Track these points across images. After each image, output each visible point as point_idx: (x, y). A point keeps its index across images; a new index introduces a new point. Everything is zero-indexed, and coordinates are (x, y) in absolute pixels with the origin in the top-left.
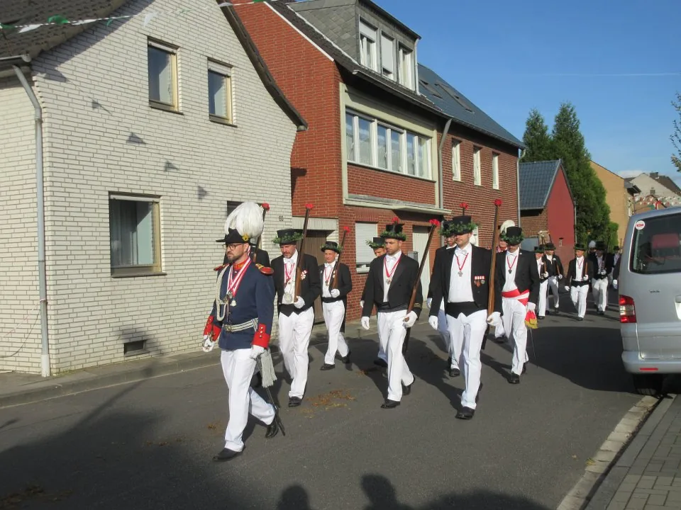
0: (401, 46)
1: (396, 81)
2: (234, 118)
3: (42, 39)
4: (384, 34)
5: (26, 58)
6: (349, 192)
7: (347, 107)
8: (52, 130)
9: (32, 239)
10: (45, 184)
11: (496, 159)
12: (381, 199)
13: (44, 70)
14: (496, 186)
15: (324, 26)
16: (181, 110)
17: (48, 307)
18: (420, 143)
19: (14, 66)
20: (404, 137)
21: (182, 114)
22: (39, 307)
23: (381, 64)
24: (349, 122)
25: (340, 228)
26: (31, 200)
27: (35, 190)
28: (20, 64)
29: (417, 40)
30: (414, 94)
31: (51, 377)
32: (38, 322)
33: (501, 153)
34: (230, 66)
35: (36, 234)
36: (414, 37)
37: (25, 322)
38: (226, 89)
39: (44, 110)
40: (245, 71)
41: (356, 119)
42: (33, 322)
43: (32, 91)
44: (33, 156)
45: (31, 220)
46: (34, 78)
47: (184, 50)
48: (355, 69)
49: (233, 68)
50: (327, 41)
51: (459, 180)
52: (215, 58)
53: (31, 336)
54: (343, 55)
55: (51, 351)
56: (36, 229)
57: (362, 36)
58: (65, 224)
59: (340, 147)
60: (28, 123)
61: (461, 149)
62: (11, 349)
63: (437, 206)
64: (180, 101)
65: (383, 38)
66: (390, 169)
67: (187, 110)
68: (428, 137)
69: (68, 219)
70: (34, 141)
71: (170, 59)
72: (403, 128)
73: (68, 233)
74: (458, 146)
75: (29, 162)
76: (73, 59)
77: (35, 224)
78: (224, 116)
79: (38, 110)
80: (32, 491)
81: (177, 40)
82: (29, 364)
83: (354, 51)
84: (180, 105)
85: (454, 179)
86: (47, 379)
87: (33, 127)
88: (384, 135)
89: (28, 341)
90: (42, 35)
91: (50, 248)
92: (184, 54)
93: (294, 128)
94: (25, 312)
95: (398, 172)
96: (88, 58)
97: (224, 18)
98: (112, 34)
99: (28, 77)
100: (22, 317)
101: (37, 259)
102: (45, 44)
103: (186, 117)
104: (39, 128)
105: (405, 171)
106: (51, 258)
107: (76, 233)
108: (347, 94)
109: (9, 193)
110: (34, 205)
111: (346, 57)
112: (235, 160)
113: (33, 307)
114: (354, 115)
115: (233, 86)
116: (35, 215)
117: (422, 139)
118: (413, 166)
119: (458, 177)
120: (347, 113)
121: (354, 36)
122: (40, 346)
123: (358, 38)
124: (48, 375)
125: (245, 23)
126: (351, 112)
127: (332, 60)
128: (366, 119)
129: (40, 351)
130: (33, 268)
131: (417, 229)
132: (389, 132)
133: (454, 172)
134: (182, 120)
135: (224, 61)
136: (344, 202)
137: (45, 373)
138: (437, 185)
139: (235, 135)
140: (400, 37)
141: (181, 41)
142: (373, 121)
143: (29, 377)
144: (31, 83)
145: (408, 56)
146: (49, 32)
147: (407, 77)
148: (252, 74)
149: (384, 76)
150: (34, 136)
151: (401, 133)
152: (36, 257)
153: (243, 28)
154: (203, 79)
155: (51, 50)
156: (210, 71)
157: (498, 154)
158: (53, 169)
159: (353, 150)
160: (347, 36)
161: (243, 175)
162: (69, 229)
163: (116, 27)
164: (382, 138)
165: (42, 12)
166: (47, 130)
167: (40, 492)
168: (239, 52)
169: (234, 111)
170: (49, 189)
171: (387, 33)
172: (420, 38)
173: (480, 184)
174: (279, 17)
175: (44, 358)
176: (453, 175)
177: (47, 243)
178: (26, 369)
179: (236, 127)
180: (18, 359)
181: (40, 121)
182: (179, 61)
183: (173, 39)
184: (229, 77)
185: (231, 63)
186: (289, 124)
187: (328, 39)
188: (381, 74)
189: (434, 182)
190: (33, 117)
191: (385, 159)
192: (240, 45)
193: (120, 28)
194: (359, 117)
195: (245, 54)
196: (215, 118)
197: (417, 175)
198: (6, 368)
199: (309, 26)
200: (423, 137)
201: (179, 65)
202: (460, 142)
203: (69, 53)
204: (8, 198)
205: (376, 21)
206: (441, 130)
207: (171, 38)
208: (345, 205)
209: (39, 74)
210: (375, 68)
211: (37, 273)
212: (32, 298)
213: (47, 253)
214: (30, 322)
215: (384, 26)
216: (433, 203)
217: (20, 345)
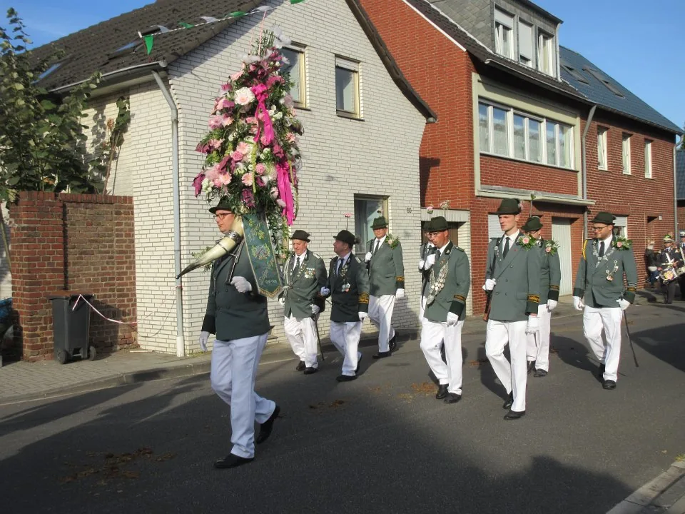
0: (541, 32)
1: (534, 68)
2: (362, 112)
3: (178, 45)
4: (521, 20)
5: (162, 64)
6: (481, 183)
7: (480, 97)
8: (186, 129)
9: (169, 230)
10: (181, 180)
11: (649, 146)
12: (517, 190)
13: (178, 74)
14: (649, 174)
15: (458, 16)
16: (308, 106)
17: (183, 293)
18: (562, 131)
19: (153, 72)
20: (544, 125)
21: (309, 110)
22: (175, 293)
23: (518, 52)
24: (484, 112)
25: (472, 219)
26: (168, 195)
27: (172, 185)
28: (157, 69)
29: (559, 25)
30: (554, 81)
31: (185, 357)
32: (175, 306)
33: (656, 140)
34: (358, 62)
35: (172, 226)
36: (555, 21)
37: (163, 306)
38: (354, 84)
39: (179, 111)
40: (372, 66)
41: (490, 109)
42: (170, 306)
43: (170, 93)
44: (170, 154)
45: (169, 213)
46: (170, 82)
47: (310, 48)
48: (488, 58)
49: (360, 64)
50: (461, 31)
51: (606, 169)
52: (343, 54)
53: (168, 319)
54: (477, 45)
55: (185, 334)
56: (173, 221)
57: (498, 24)
58: (198, 216)
59: (472, 137)
60: (166, 123)
61: (608, 137)
62: (152, 331)
63: (580, 197)
64: (308, 97)
65: (521, 25)
66: (527, 159)
67: (315, 106)
68: (570, 125)
69: (201, 211)
70: (171, 140)
71: (298, 59)
72: (542, 117)
73: (201, 225)
74: (605, 133)
75: (167, 159)
76: (207, 62)
77: (172, 217)
78: (352, 111)
79: (174, 111)
80: (141, 453)
81: (304, 39)
82: (167, 345)
83: (489, 39)
84: (308, 101)
85: (599, 169)
86: (181, 359)
87: (170, 127)
88: (522, 124)
89: (166, 323)
90: (180, 41)
91: (185, 238)
92: (311, 52)
93: (424, 120)
94: (163, 297)
95: (536, 162)
96: (219, 61)
97: (352, 14)
98: (242, 37)
99: (165, 80)
100: (160, 301)
101: (173, 248)
102: (180, 50)
103: (313, 113)
104: (175, 126)
105: (544, 162)
106: (185, 248)
107: (208, 225)
108: (481, 84)
109: (150, 188)
110: (171, 199)
111: (480, 46)
112: (363, 154)
113: (169, 293)
114: (488, 105)
115: (361, 81)
116: (172, 208)
117: (565, 128)
118: (554, 155)
119: (604, 166)
120: (480, 103)
121: (489, 25)
122: (176, 329)
123: (492, 27)
124: (182, 355)
125: (372, 18)
126: (484, 102)
127: (465, 50)
128: (501, 108)
129: (176, 333)
130: (170, 257)
131: (556, 220)
132: (526, 121)
133: (599, 160)
134: (309, 116)
135: (351, 57)
136: (476, 194)
137: (180, 354)
138: (579, 175)
139: (361, 129)
140: (539, 23)
141: (309, 40)
142: (509, 111)
143: (166, 357)
144: (168, 86)
145: (549, 42)
146: (186, 38)
147: (547, 64)
148: (380, 68)
149: (522, 63)
150: (170, 136)
151: (541, 122)
152: (172, 246)
153: (371, 24)
154: (330, 76)
155: (185, 55)
156: (337, 67)
157: (651, 141)
158: (187, 166)
159: (487, 140)
160: (481, 25)
161: (370, 168)
162: (201, 221)
163: (246, 30)
164: (518, 127)
165: (182, 19)
166: (182, 129)
167: (148, 453)
168: (368, 48)
169: (362, 105)
170: (183, 184)
171: (526, 19)
172: (562, 22)
173: (630, 174)
174: (412, 10)
175: (179, 339)
176: (599, 164)
177: (182, 234)
178: (164, 350)
179: (363, 121)
180: (158, 340)
181: (176, 121)
182: (307, 59)
183: (301, 38)
184: (356, 72)
185: (358, 59)
186: (418, 117)
187: (463, 29)
188: (518, 62)
189: (578, 172)
190: (170, 118)
191: (523, 149)
192: (369, 41)
193: (250, 31)
194: (494, 107)
195: (373, 49)
196: (343, 113)
197: (558, 165)
198: (147, 348)
199: (443, 17)
200: (564, 125)
201: (307, 63)
202: (607, 129)
203: (202, 57)
204: (149, 193)
205: (513, 8)
206: (584, 117)
207: (299, 37)
208: (477, 196)
209: (176, 78)
210: (512, 56)
211: (173, 262)
212: (169, 284)
213: (182, 243)
214: (168, 306)
215: (523, 13)
216: (576, 193)
217: (160, 327)
